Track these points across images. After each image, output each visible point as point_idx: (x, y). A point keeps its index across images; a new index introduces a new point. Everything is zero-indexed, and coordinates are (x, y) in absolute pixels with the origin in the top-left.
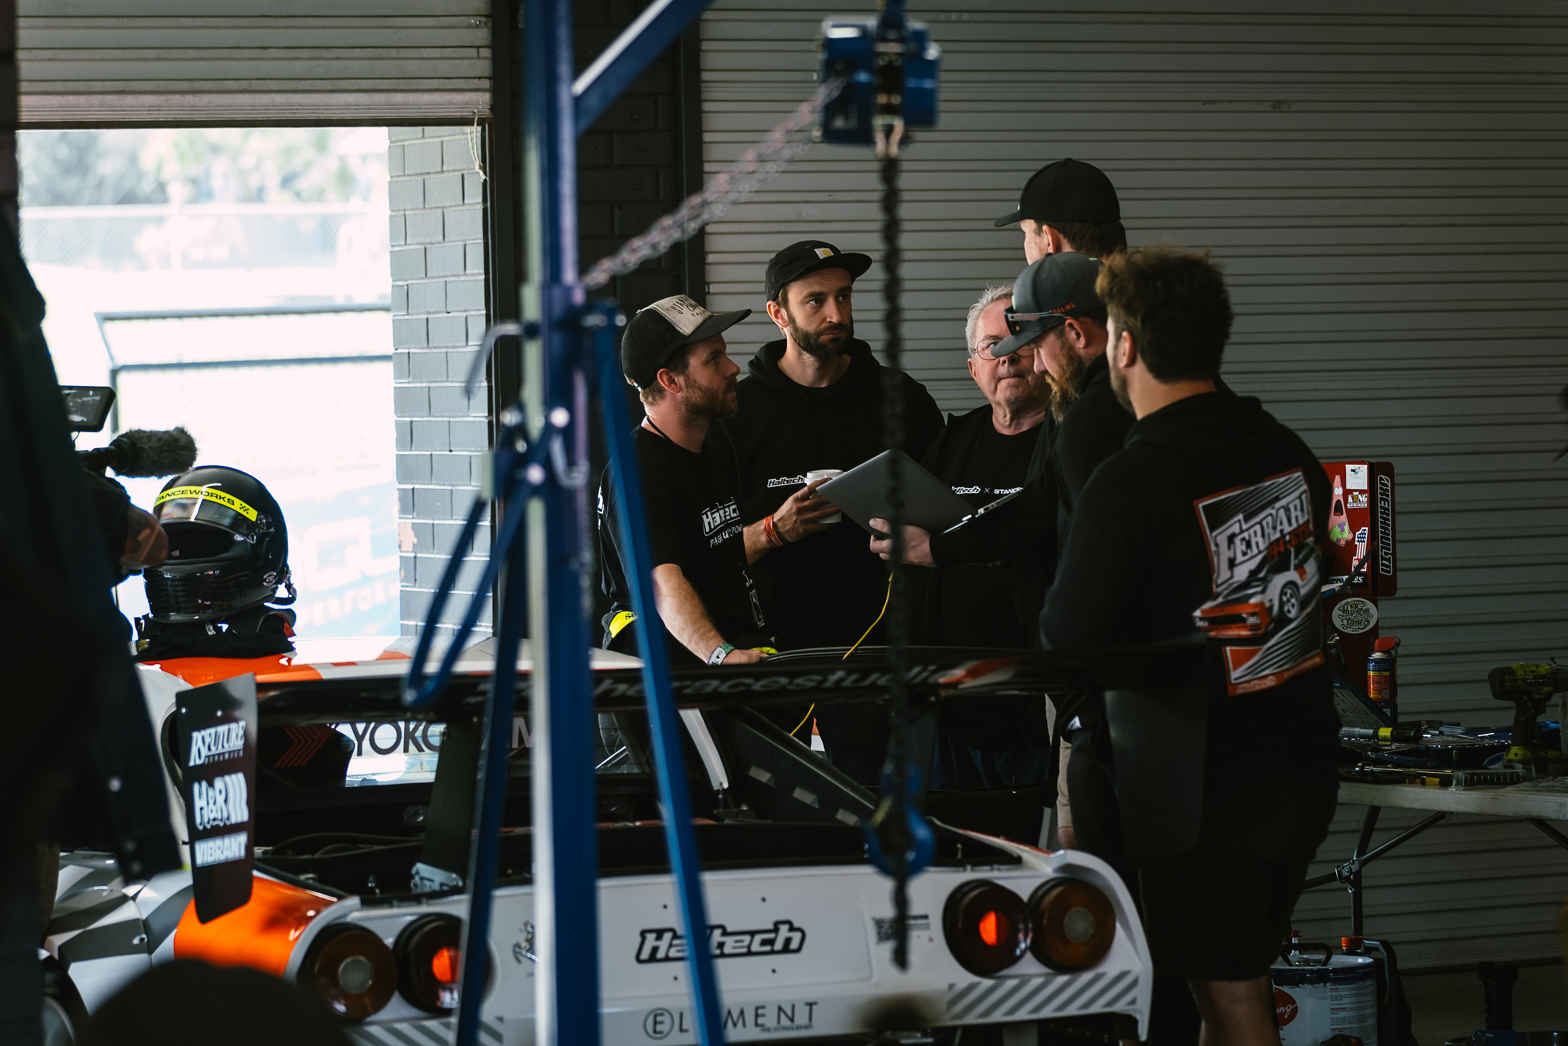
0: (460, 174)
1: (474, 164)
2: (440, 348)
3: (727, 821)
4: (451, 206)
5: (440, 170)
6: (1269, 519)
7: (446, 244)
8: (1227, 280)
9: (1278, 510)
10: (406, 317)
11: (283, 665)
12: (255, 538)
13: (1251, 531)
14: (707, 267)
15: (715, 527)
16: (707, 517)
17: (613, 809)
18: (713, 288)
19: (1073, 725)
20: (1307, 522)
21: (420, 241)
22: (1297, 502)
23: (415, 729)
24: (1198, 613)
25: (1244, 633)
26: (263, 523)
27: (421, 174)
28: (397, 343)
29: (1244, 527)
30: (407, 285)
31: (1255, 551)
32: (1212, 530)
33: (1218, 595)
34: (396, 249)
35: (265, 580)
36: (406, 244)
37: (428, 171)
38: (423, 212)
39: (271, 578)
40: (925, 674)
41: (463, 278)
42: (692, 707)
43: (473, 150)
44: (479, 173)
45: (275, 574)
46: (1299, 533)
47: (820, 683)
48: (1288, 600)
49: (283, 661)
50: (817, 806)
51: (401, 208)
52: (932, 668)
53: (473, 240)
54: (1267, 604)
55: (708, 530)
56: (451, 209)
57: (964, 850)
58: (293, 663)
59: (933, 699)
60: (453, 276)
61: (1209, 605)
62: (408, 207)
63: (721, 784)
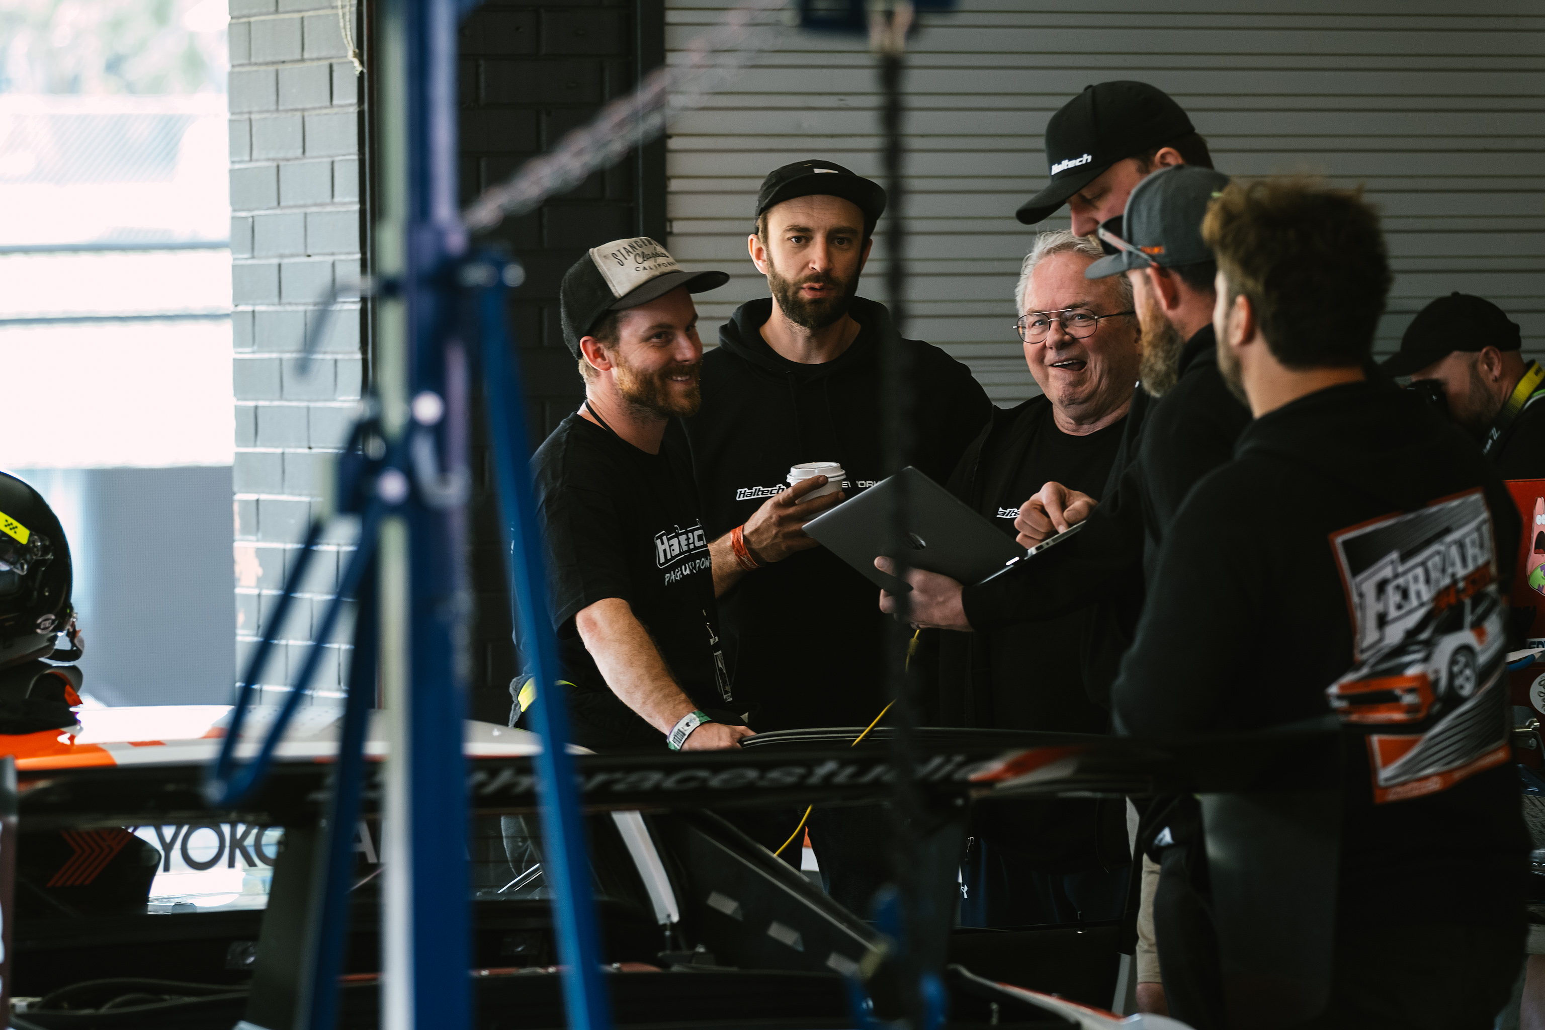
0: (326, 63)
1: (346, 50)
2: (296, 304)
3: (676, 968)
4: (314, 109)
5: (298, 57)
6: (1437, 559)
7: (306, 161)
8: (1386, 224)
9: (1449, 546)
10: (250, 262)
11: (63, 744)
12: (26, 567)
13: (1410, 576)
14: (670, 198)
15: (673, 558)
16: (663, 543)
17: (520, 949)
18: (677, 227)
19: (1161, 840)
20: (1487, 564)
21: (271, 155)
22: (1475, 535)
23: (245, 835)
24: (1334, 690)
25: (1398, 716)
26: (37, 547)
27: (273, 63)
28: (238, 298)
29: (1401, 569)
30: (253, 217)
31: (1414, 602)
32: (1356, 572)
33: (1362, 664)
34: (237, 166)
35: (38, 626)
36: (251, 160)
37: (282, 58)
38: (275, 115)
39: (47, 623)
40: (948, 768)
41: (329, 209)
42: (629, 809)
43: (346, 31)
44: (352, 62)
45: (53, 617)
46: (1477, 578)
47: (803, 777)
48: (1461, 672)
49: (63, 739)
50: (800, 948)
51: (246, 110)
52: (958, 759)
53: (344, 155)
54: (1431, 677)
55: (662, 560)
56: (314, 112)
57: (1001, 1012)
58: (77, 741)
59: (960, 802)
60: (316, 205)
61: (1349, 678)
62: (255, 109)
63: (669, 916)
